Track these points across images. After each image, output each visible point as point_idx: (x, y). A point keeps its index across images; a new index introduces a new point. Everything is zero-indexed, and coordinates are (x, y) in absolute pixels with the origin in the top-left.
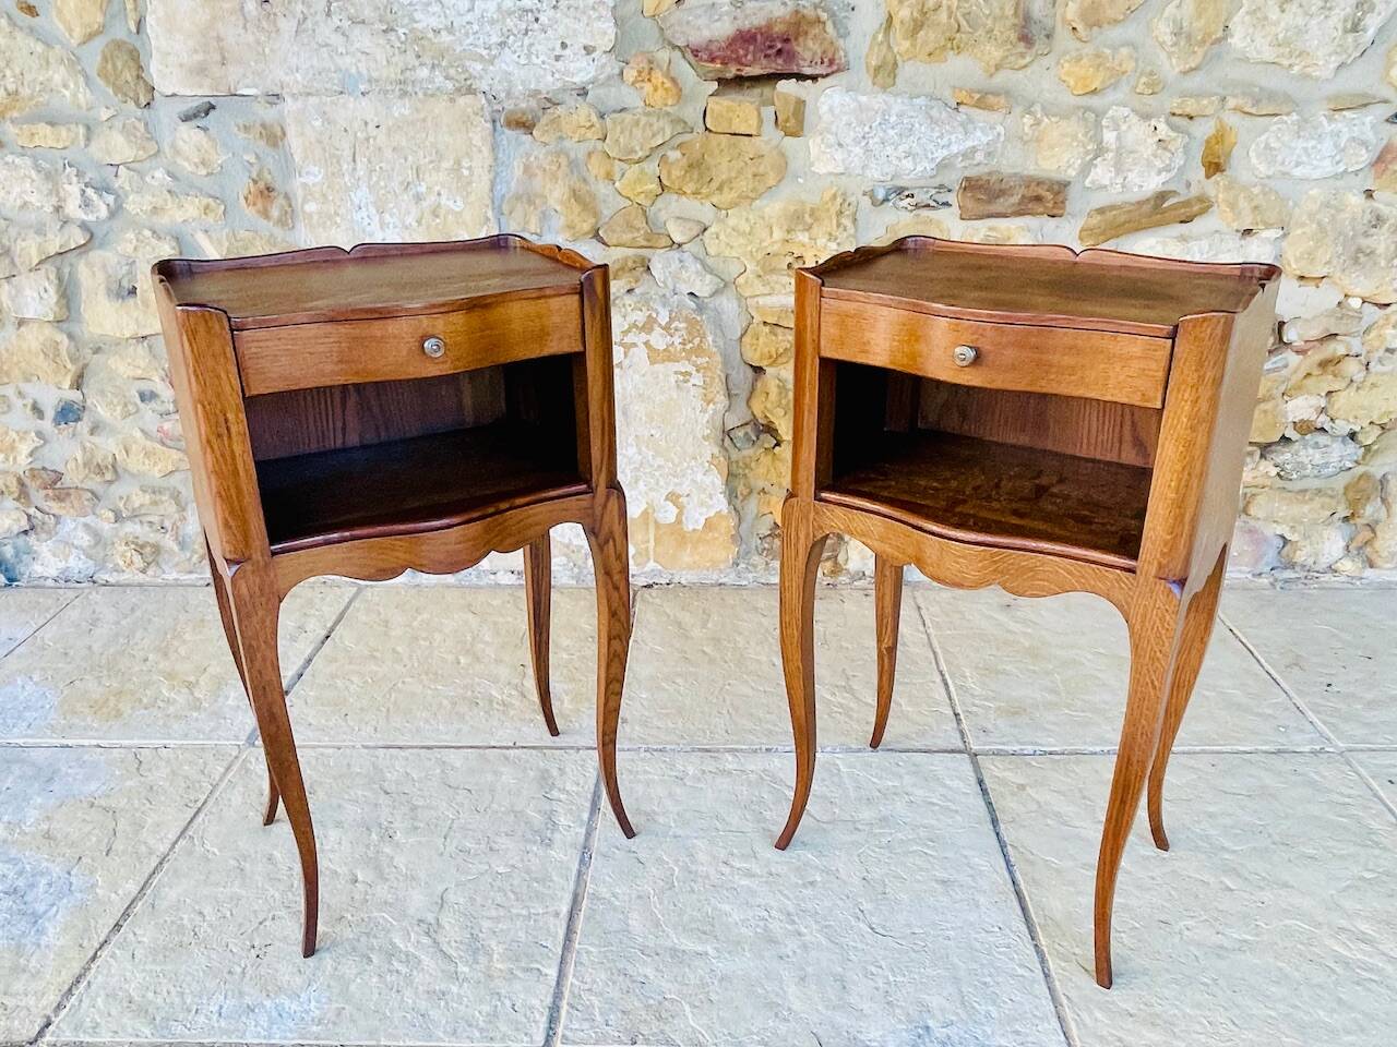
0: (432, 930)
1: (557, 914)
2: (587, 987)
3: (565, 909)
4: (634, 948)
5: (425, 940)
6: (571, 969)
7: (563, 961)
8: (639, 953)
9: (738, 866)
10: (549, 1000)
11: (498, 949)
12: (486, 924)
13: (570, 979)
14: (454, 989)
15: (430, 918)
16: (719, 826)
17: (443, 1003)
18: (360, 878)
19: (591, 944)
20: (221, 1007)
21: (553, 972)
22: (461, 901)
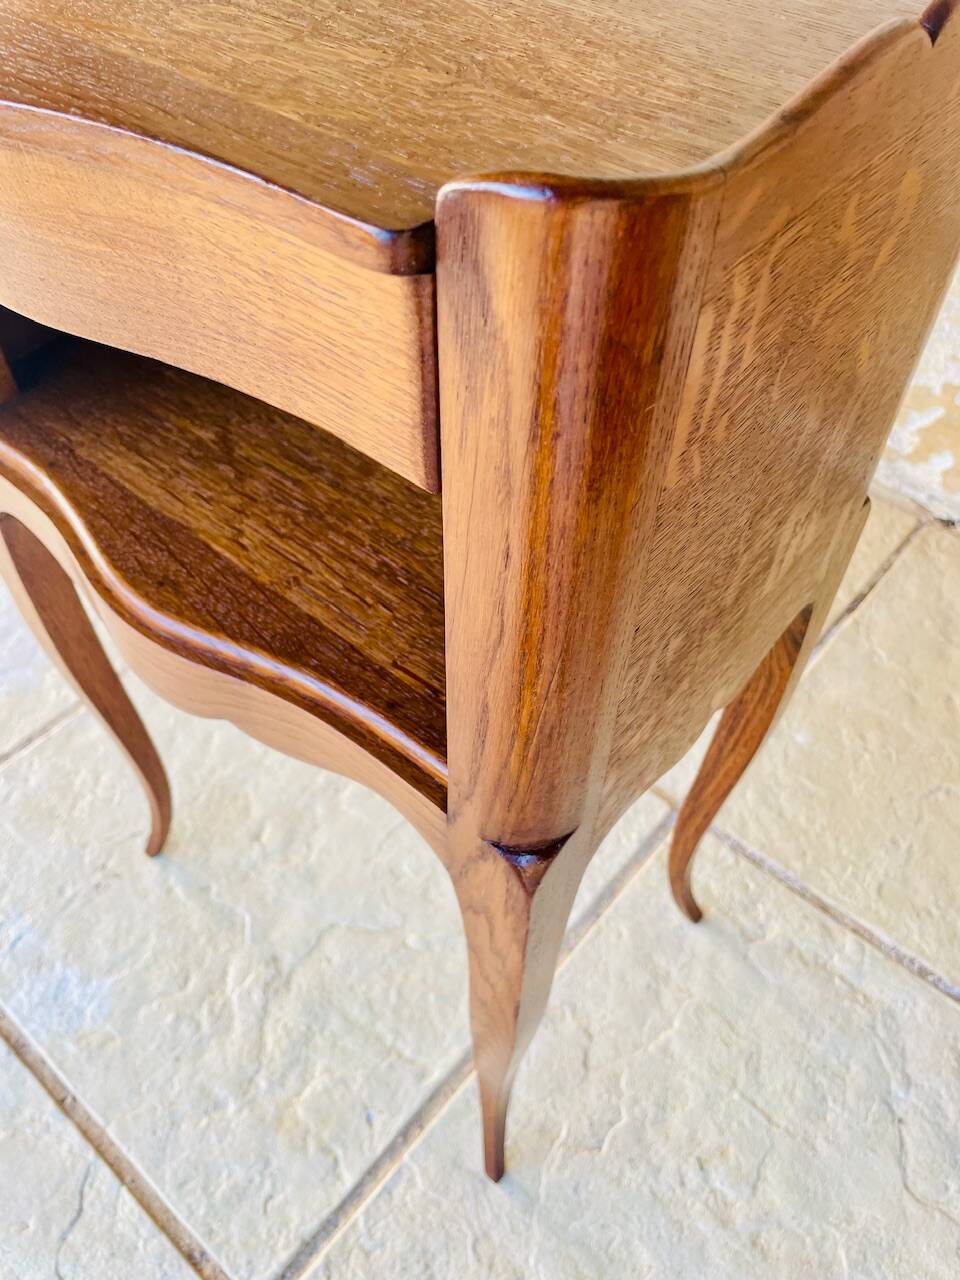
0: (276, 983)
1: (422, 1075)
2: (368, 1245)
3: (436, 1075)
4: (470, 1225)
5: (257, 997)
6: (374, 1191)
7: (373, 1171)
8: (469, 1242)
9: (717, 1185)
10: (311, 1226)
11: (318, 1081)
12: (335, 1023)
13: (358, 1214)
14: (232, 1108)
15: (287, 959)
16: (742, 1080)
17: (204, 1122)
18: (265, 838)
19: (424, 1171)
20: (19, 938)
21: (349, 1180)
22: (336, 959)
